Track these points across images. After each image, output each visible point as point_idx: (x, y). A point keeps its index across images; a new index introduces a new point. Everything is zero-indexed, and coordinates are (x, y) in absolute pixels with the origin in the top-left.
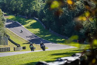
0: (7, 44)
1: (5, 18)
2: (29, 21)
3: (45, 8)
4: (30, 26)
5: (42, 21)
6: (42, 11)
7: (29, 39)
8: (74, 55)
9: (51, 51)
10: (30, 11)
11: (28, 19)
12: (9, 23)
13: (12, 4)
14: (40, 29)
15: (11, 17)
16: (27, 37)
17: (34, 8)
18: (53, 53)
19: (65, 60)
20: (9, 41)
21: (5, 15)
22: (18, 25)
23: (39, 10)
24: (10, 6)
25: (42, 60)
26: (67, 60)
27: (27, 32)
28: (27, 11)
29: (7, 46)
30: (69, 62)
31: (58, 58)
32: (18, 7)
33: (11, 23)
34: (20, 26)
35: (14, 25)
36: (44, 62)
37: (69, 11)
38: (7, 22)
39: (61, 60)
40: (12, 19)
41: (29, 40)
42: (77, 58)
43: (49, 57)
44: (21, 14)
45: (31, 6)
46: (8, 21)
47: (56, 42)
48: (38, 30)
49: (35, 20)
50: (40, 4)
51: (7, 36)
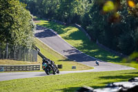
0: (36, 60)
1: (35, 23)
2: (68, 28)
4: (70, 36)
5: (86, 30)
6: (86, 15)
7: (68, 54)
8: (132, 80)
9: (98, 73)
10: (69, 16)
11: (67, 26)
12: (40, 31)
13: (45, 4)
14: (83, 40)
15: (42, 22)
16: (64, 51)
17: (76, 11)
18: (101, 76)
19: (120, 86)
20: (38, 57)
21: (34, 20)
22: (52, 34)
23: (82, 14)
24: (42, 6)
25: (86, 85)
26: (122, 86)
27: (65, 45)
28: (66, 14)
29: (35, 63)
32: (52, 8)
33: (42, 31)
34: (55, 35)
35: (46, 34)
36: (89, 88)
37: (126, 17)
38: (37, 29)
39: (114, 87)
40: (44, 25)
41: (68, 56)
42: (137, 84)
43: (95, 80)
44: (57, 19)
45: (72, 8)
46: (39, 27)
47: (105, 60)
48: (80, 42)
49: (77, 27)
50: (84, 5)
51: (36, 48)
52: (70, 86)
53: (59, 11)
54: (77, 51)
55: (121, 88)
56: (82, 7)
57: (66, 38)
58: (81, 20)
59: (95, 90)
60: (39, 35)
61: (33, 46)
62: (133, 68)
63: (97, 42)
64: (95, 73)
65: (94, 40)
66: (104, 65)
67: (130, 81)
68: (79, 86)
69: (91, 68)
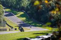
0: (5, 27)
1: (4, 10)
3: (30, 5)
4: (20, 16)
7: (19, 24)
8: (47, 34)
9: (33, 32)
10: (20, 7)
11: (19, 11)
12: (7, 14)
13: (9, 2)
14: (26, 18)
15: (8, 10)
16: (18, 22)
17: (23, 5)
19: (42, 37)
20: (6, 25)
21: (4, 9)
22: (12, 15)
24: (7, 3)
25: (27, 37)
26: (43, 37)
28: (18, 6)
29: (5, 28)
30: (44, 39)
31: (37, 36)
33: (8, 13)
35: (10, 15)
36: (28, 38)
37: (44, 7)
38: (5, 13)
39: (39, 37)
40: (9, 11)
42: (49, 36)
43: (31, 35)
44: (14, 8)
45: (21, 3)
46: (6, 12)
47: (36, 26)
49: (23, 12)
50: (26, 2)
51: (5, 21)
52: (20, 37)
53: (15, 5)
54: (23, 22)
55: (42, 38)
56: (25, 3)
57: (18, 17)
58: (25, 9)
59: (31, 39)
60: (6, 16)
61: (4, 20)
62: (48, 30)
63: (32, 18)
64: (31, 32)
65: (31, 18)
66: (35, 28)
67: (46, 35)
68: (24, 37)
69: (29, 30)
